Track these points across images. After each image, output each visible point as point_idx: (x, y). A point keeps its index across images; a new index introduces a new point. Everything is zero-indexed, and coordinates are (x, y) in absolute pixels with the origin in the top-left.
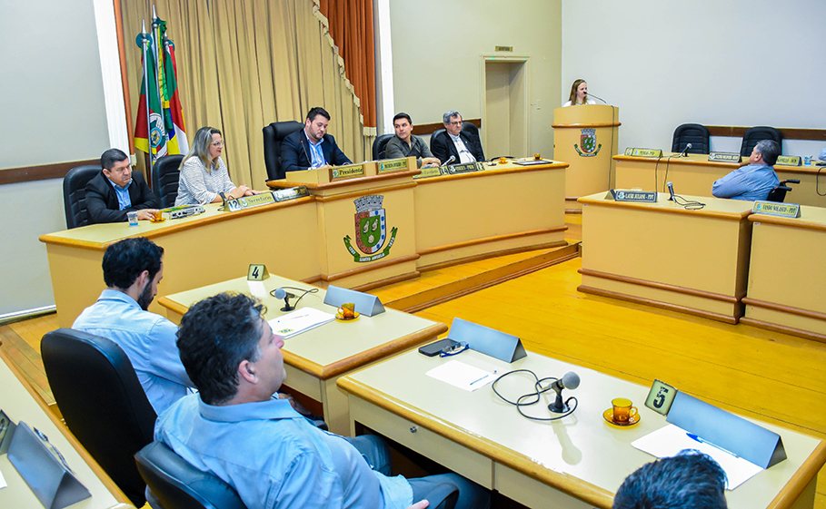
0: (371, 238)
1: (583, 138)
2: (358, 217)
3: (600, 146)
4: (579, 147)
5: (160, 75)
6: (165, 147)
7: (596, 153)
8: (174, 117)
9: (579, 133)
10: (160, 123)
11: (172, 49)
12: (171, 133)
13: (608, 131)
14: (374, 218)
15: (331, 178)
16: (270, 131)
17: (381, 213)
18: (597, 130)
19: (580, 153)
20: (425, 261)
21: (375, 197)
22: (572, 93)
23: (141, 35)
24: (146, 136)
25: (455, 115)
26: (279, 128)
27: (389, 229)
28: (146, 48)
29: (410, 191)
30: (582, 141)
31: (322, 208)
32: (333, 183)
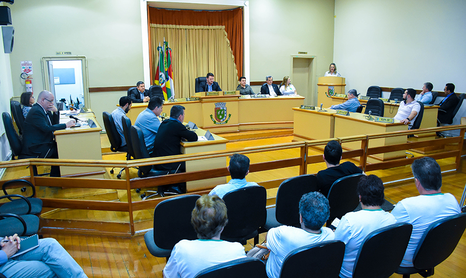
0: (221, 117)
1: (329, 90)
2: (216, 109)
3: (336, 93)
4: (327, 94)
5: (165, 60)
6: (164, 84)
8: (169, 74)
9: (327, 87)
10: (163, 76)
11: (170, 51)
12: (167, 79)
13: (340, 87)
14: (222, 110)
15: (206, 95)
16: (197, 80)
17: (225, 109)
18: (335, 87)
19: (327, 96)
20: (242, 128)
21: (223, 103)
23: (159, 47)
24: (158, 80)
25: (270, 77)
26: (200, 79)
27: (228, 114)
28: (160, 51)
29: (237, 102)
30: (329, 91)
31: (203, 104)
32: (207, 97)
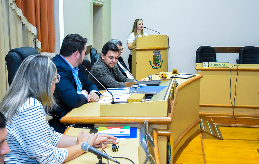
3: (162, 61)
4: (152, 63)
7: (160, 66)
9: (152, 53)
18: (161, 52)
19: (153, 67)
22: (134, 28)
